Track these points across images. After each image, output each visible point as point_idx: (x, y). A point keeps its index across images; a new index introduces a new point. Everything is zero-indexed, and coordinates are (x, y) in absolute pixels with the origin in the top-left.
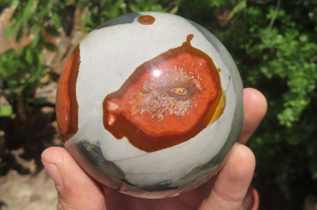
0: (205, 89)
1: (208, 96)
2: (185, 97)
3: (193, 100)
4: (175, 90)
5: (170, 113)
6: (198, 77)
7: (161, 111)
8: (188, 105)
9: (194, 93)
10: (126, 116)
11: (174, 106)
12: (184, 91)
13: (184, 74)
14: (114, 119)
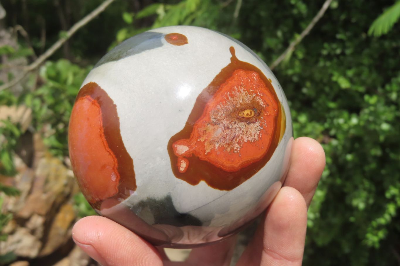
0: (268, 105)
1: (271, 112)
2: (254, 119)
3: (262, 120)
4: (243, 114)
5: (245, 141)
6: (259, 93)
7: (236, 140)
8: (259, 127)
9: (261, 112)
10: (200, 157)
11: (247, 132)
12: (251, 113)
13: (245, 94)
14: (186, 163)
